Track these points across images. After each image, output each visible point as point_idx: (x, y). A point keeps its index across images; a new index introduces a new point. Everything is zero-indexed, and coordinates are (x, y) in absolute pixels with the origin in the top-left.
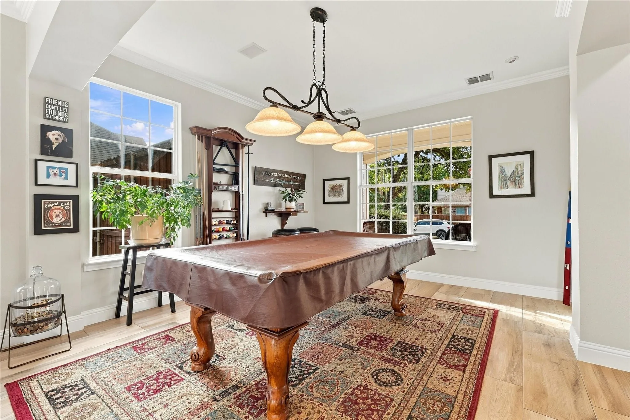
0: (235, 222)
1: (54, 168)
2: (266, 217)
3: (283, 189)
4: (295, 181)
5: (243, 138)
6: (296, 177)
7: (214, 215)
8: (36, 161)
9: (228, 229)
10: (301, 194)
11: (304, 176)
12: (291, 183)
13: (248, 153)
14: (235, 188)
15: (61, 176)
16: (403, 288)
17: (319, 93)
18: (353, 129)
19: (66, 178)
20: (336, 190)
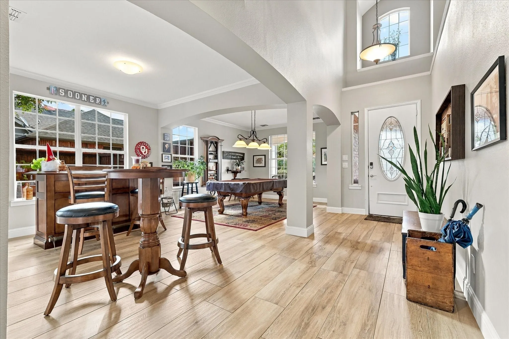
0: (216, 175)
1: (166, 156)
2: (228, 173)
3: (235, 161)
4: (240, 156)
5: (219, 139)
6: (240, 155)
7: (209, 172)
8: (162, 154)
9: (214, 178)
10: (243, 163)
11: (244, 154)
12: (238, 157)
13: (221, 146)
14: (216, 161)
15: (168, 159)
16: (282, 197)
17: (253, 133)
18: (264, 143)
19: (169, 160)
20: (259, 161)
